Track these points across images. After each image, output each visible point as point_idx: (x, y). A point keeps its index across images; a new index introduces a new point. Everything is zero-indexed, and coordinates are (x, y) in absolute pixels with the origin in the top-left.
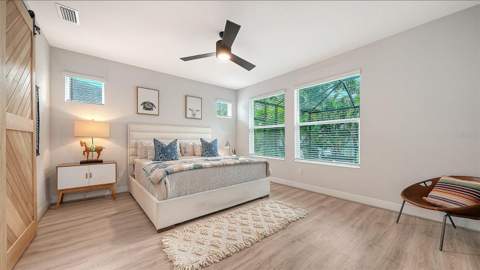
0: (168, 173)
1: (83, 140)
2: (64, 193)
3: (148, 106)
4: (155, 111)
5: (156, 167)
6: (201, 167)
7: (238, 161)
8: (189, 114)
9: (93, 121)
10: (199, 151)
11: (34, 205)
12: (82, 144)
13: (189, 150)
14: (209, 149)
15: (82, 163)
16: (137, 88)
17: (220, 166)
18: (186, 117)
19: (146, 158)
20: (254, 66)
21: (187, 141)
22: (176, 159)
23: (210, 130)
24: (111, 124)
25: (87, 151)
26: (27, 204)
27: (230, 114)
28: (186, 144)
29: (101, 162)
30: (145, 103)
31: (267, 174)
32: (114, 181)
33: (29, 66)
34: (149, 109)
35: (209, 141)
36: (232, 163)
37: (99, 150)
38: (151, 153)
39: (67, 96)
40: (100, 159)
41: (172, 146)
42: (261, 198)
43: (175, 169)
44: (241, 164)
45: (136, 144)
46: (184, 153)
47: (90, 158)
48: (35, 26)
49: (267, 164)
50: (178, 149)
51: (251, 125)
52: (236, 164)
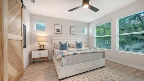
0: (63, 56)
1: (39, 43)
2: (34, 59)
3: (58, 31)
4: (60, 32)
5: (59, 53)
6: (76, 54)
7: (92, 52)
8: (72, 33)
9: (42, 36)
10: (75, 46)
11: (22, 65)
12: (39, 44)
13: (72, 46)
14: (79, 46)
15: (39, 50)
16: (55, 25)
17: (84, 53)
18: (71, 34)
19: (57, 48)
20: (99, 10)
21: (70, 43)
22: (67, 49)
23: (79, 38)
24: (47, 37)
25: (40, 46)
26: (19, 65)
27: (86, 32)
28: (70, 44)
29: (44, 49)
30: (57, 30)
31: (104, 57)
32: (47, 56)
33: (20, 17)
34: (58, 32)
35: (79, 43)
36: (89, 52)
37: (43, 46)
38: (59, 47)
39: (35, 29)
40: (44, 48)
41: (66, 44)
42: (101, 67)
43: (66, 55)
44: (93, 52)
45: (54, 44)
46: (70, 47)
47: (41, 48)
48: (23, 5)
49: (104, 52)
50: (68, 46)
51: (95, 36)
52: (91, 53)
